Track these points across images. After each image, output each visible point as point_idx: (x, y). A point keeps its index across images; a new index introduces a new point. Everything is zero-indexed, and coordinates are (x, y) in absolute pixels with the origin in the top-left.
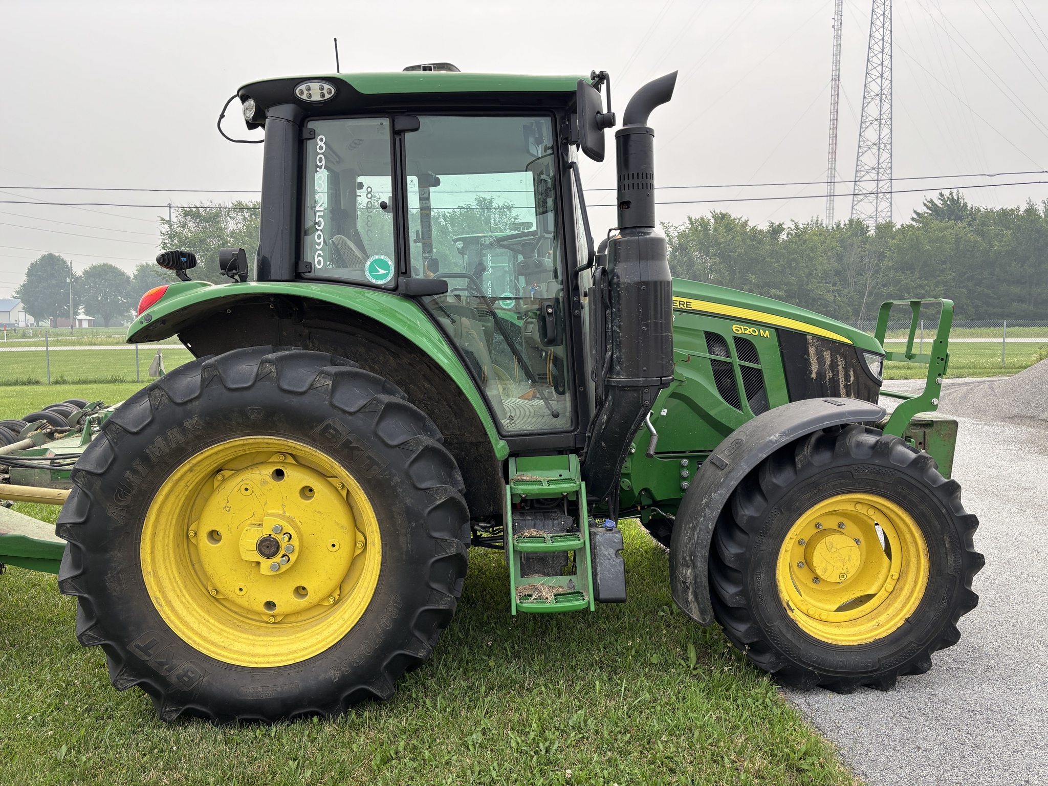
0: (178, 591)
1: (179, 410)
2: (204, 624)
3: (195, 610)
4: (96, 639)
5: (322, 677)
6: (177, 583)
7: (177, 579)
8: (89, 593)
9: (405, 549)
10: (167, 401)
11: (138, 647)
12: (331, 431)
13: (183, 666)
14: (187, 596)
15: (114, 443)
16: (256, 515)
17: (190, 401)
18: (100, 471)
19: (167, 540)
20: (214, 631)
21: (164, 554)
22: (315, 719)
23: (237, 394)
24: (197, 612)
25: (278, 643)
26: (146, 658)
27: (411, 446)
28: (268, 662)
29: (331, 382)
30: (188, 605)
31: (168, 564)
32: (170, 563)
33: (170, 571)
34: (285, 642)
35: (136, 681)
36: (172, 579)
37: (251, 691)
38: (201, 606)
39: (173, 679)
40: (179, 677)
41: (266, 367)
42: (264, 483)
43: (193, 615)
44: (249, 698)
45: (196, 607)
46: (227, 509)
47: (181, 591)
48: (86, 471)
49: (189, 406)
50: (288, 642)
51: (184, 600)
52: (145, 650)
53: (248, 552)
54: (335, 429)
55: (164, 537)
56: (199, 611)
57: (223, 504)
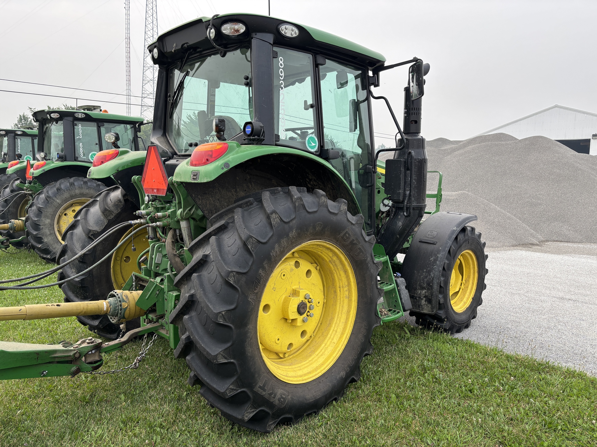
1: (286, 226)
4: (235, 390)
5: (338, 377)
8: (234, 359)
9: (369, 297)
10: (279, 221)
11: (260, 387)
12: (347, 235)
13: (280, 392)
15: (252, 251)
16: (287, 291)
17: (292, 220)
18: (245, 271)
22: (334, 402)
23: (312, 215)
25: (303, 366)
26: (264, 393)
27: (372, 241)
28: (310, 378)
29: (347, 207)
34: (307, 365)
35: (255, 411)
37: (311, 396)
39: (277, 402)
40: (279, 400)
41: (322, 199)
42: (292, 270)
44: (311, 401)
46: (274, 289)
48: (236, 272)
49: (291, 224)
50: (308, 364)
52: (263, 388)
53: (293, 314)
54: (349, 234)
57: (272, 286)
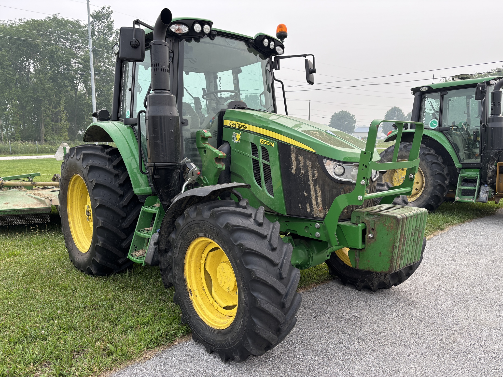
0: (79, 222)
2: (81, 234)
3: (81, 229)
6: (79, 219)
7: (80, 218)
14: (81, 224)
19: (77, 205)
20: (82, 237)
21: (76, 209)
24: (81, 230)
30: (80, 227)
31: (77, 212)
32: (78, 213)
33: (77, 215)
36: (78, 218)
38: (85, 229)
43: (80, 230)
45: (82, 228)
47: (80, 222)
51: (79, 225)
55: (76, 203)
56: (82, 229)
